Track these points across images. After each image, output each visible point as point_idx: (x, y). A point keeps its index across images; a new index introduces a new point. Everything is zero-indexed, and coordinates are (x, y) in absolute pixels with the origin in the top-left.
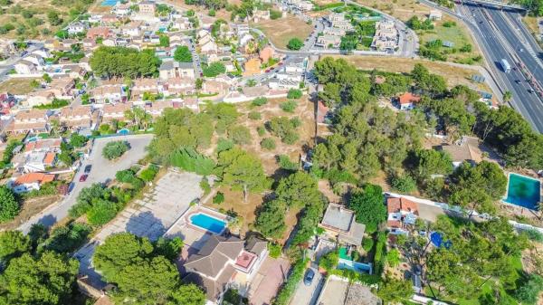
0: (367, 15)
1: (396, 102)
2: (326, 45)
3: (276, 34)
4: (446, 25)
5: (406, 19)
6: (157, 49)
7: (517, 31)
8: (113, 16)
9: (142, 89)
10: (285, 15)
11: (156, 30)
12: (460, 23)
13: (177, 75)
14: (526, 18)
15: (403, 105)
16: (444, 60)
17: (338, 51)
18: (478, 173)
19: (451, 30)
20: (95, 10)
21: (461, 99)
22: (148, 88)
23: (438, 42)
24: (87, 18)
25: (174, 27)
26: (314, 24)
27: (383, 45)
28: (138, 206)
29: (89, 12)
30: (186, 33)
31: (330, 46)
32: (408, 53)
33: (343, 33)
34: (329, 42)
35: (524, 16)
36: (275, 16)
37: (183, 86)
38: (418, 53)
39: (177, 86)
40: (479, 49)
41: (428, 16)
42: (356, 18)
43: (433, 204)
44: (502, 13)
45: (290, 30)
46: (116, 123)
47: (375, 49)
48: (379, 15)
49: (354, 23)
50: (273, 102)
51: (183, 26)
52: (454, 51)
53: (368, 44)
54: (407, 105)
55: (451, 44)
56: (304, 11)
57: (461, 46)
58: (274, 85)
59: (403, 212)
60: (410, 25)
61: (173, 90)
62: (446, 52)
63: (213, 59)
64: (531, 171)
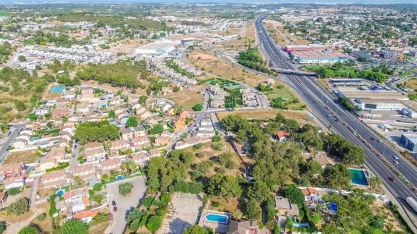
0: (231, 84)
1: (276, 137)
2: (217, 106)
3: (182, 102)
4: (278, 87)
5: (256, 86)
6: (108, 119)
7: (318, 88)
8: (64, 100)
10: (181, 89)
11: (100, 106)
12: (286, 86)
13: (134, 135)
14: (319, 79)
15: (280, 139)
16: (287, 109)
17: (224, 109)
18: (337, 169)
19: (282, 90)
20: (47, 97)
21: (311, 131)
23: (280, 99)
24: (45, 103)
25: (112, 103)
26: (202, 93)
27: (250, 103)
28: (169, 217)
29: (44, 98)
30: (122, 107)
31: (220, 107)
32: (265, 107)
33: (224, 98)
34: (218, 105)
35: (317, 78)
36: (176, 90)
38: (271, 106)
40: (303, 102)
41: (266, 82)
42: (226, 87)
43: (320, 189)
44: (306, 77)
45: (189, 98)
46: (112, 172)
47: (246, 106)
48: (239, 84)
49: (227, 91)
50: (205, 145)
51: (118, 102)
52: (290, 103)
53: (241, 103)
54: (283, 138)
55: (287, 99)
56: (193, 85)
57: (292, 100)
58: (200, 135)
59: (312, 195)
60: (259, 88)
61: (137, 146)
62: (286, 104)
64: (357, 166)
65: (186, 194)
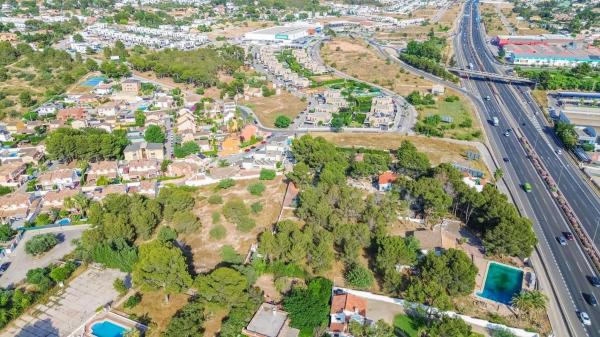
0: (367, 90)
1: (376, 182)
2: (316, 122)
3: (266, 112)
4: (448, 100)
5: (406, 94)
6: (132, 129)
7: (524, 105)
8: (93, 95)
9: (99, 173)
10: (279, 92)
11: (134, 110)
12: (464, 98)
13: (144, 156)
14: (536, 91)
15: (381, 186)
16: (441, 136)
17: (328, 128)
18: (441, 263)
19: (454, 105)
20: (74, 90)
21: (440, 179)
22: (106, 172)
23: (436, 119)
24: (63, 98)
25: (156, 106)
26: (308, 100)
27: (377, 121)
29: (68, 92)
30: (167, 112)
31: (320, 123)
32: (403, 129)
33: (336, 110)
34: (318, 120)
35: (533, 89)
36: (267, 94)
37: (146, 169)
38: (414, 129)
39: (139, 169)
40: (480, 124)
41: (430, 91)
42: (354, 95)
43: (392, 301)
44: (511, 86)
45: (281, 108)
46: (57, 212)
47: (368, 125)
48: (379, 90)
49: (350, 99)
51: (165, 105)
52: (453, 127)
53: (361, 120)
54: (386, 185)
55: (450, 119)
56: (299, 88)
57: (462, 121)
58: (247, 166)
59: (347, 313)
60: (410, 100)
61: (133, 173)
62: (443, 128)
63: (188, 138)
65: (109, 270)
